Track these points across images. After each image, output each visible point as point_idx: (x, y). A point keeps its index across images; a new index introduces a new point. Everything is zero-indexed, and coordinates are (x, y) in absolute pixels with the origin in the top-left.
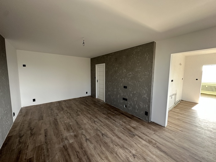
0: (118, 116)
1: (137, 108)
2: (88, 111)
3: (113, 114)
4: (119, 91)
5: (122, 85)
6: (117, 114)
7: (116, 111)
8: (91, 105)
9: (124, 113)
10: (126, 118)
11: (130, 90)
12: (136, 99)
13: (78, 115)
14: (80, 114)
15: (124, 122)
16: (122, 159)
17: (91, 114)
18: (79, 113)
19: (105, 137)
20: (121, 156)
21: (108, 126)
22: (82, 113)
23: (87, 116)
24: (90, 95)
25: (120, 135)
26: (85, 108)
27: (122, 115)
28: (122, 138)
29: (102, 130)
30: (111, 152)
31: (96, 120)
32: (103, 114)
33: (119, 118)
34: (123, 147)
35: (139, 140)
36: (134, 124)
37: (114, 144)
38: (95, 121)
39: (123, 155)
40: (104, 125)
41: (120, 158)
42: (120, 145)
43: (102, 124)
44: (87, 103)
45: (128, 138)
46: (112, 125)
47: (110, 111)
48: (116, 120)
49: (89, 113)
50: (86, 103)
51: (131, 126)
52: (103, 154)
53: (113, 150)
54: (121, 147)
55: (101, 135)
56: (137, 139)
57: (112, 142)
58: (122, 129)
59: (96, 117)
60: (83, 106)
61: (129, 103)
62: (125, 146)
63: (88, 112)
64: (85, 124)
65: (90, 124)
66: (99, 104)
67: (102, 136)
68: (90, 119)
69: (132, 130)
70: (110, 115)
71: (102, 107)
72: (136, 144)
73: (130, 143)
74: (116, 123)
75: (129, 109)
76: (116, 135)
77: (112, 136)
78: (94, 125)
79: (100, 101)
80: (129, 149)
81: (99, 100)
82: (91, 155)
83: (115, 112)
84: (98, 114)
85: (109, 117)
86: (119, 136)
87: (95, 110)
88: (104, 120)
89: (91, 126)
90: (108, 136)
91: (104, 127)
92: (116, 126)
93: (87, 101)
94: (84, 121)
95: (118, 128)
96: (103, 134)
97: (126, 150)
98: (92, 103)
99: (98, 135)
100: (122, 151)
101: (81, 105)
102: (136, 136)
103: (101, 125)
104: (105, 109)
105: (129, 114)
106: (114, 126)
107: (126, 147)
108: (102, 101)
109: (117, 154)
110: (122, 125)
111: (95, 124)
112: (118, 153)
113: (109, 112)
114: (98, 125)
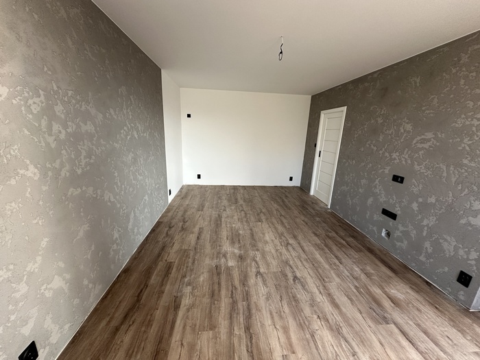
0: (352, 252)
1: (430, 251)
2: (282, 218)
3: (340, 243)
4: (375, 187)
5: (388, 172)
6: (352, 245)
7: (353, 237)
8: (293, 208)
9: (378, 252)
10: (377, 265)
11: (415, 190)
12: (430, 221)
13: (260, 220)
14: (264, 220)
15: (368, 275)
16: (323, 354)
17: (285, 227)
18: (263, 217)
19: (299, 286)
20: (324, 347)
21: (315, 266)
22: (267, 219)
23: (275, 228)
24: (299, 185)
25: (342, 299)
26: (277, 210)
27: (369, 255)
28: (344, 310)
29: (297, 268)
30: (301, 325)
31: (291, 241)
32: (312, 235)
33: (355, 259)
34: (336, 331)
35: (398, 342)
36: (400, 290)
37: (316, 312)
38: (288, 244)
39: (329, 349)
40: (306, 260)
41: (317, 350)
42: (330, 321)
43: (303, 256)
44: (286, 200)
45: (361, 318)
46: (327, 266)
47: (337, 233)
48: (343, 260)
49: (282, 223)
50: (283, 201)
51: (385, 293)
52: (281, 317)
53: (307, 324)
54: (331, 329)
55: (292, 278)
56: (391, 334)
57: (312, 306)
58: (353, 287)
59: (295, 237)
60: (275, 205)
61: (401, 228)
62: (345, 331)
63: (281, 221)
64: (266, 242)
65: (275, 246)
66: (313, 209)
67: (294, 280)
68: (281, 235)
69: (387, 304)
70: (330, 242)
71: (318, 219)
72: (381, 344)
73: (363, 334)
74: (341, 266)
75: (398, 244)
76: (329, 295)
77: (317, 292)
78: (284, 251)
79: (316, 204)
80: (354, 344)
81: (315, 201)
82: (257, 306)
83: (350, 239)
84: (302, 230)
85: (326, 245)
86: (337, 301)
87: (298, 220)
88: (312, 248)
89: (277, 250)
90: (307, 287)
91: (305, 263)
92: (338, 276)
93: (286, 196)
94: (267, 235)
95: (342, 280)
96: (295, 278)
97: (343, 343)
98: (297, 203)
99: (285, 276)
100: (330, 337)
101: (272, 202)
102: (393, 326)
103: (299, 257)
104: (324, 224)
105: (394, 260)
106: (332, 272)
107: (347, 336)
108: (322, 205)
109: (313, 336)
110: (356, 279)
111: (288, 250)
112: (317, 337)
113: (333, 234)
114: (294, 254)
